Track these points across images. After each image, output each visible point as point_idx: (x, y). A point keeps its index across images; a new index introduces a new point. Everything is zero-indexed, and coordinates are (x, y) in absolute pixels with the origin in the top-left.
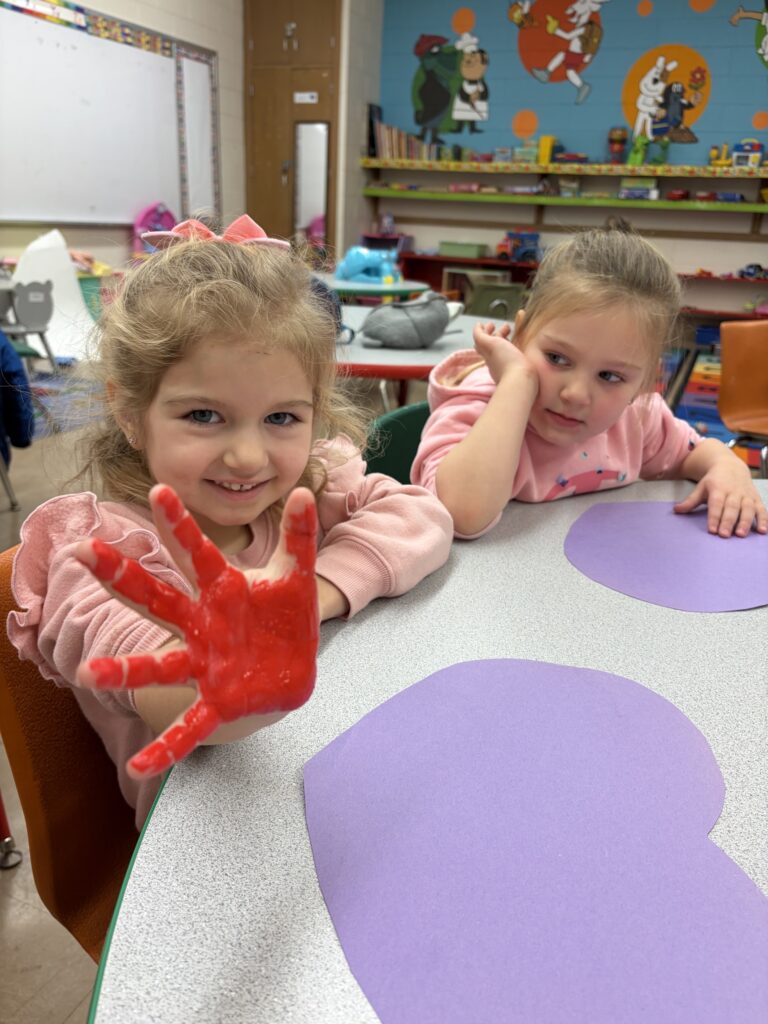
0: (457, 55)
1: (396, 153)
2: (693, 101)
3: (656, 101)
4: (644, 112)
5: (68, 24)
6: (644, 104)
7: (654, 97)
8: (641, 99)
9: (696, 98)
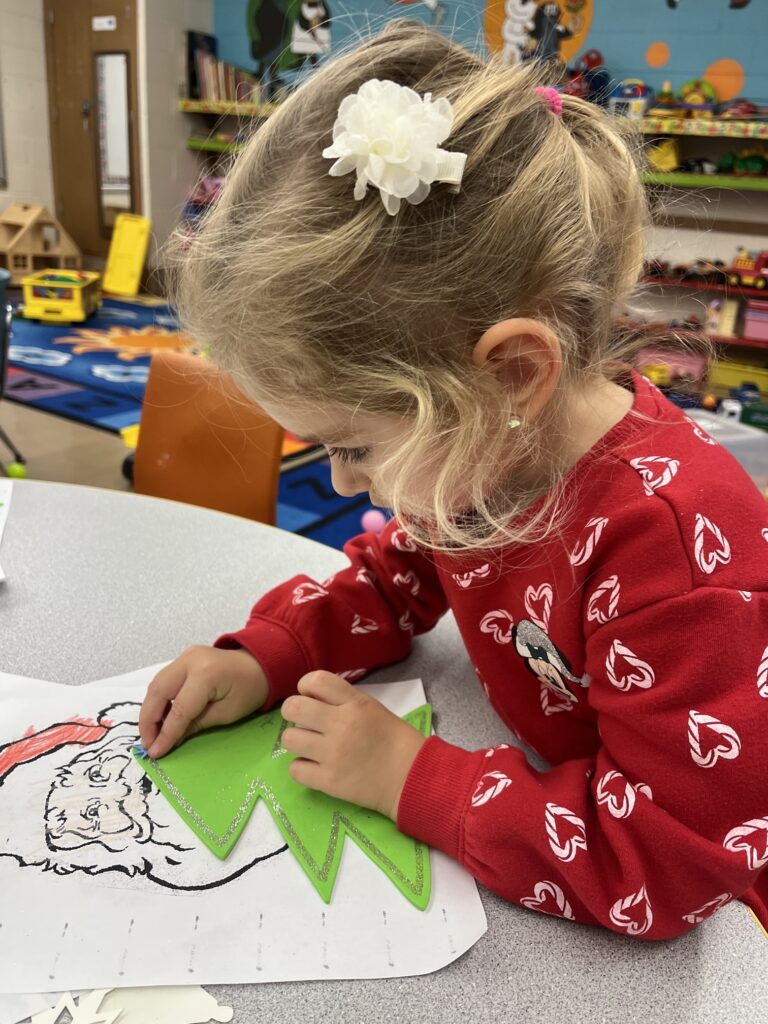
1: (223, 93)
2: (571, 27)
3: (525, 28)
4: (511, 43)
6: (512, 31)
7: (522, 22)
8: (507, 25)
9: (575, 23)
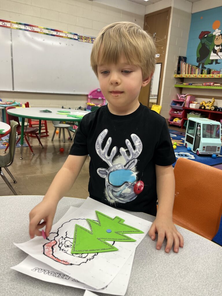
0: (213, 37)
1: (187, 72)
5: (71, 38)
